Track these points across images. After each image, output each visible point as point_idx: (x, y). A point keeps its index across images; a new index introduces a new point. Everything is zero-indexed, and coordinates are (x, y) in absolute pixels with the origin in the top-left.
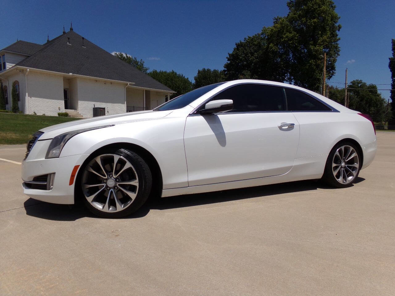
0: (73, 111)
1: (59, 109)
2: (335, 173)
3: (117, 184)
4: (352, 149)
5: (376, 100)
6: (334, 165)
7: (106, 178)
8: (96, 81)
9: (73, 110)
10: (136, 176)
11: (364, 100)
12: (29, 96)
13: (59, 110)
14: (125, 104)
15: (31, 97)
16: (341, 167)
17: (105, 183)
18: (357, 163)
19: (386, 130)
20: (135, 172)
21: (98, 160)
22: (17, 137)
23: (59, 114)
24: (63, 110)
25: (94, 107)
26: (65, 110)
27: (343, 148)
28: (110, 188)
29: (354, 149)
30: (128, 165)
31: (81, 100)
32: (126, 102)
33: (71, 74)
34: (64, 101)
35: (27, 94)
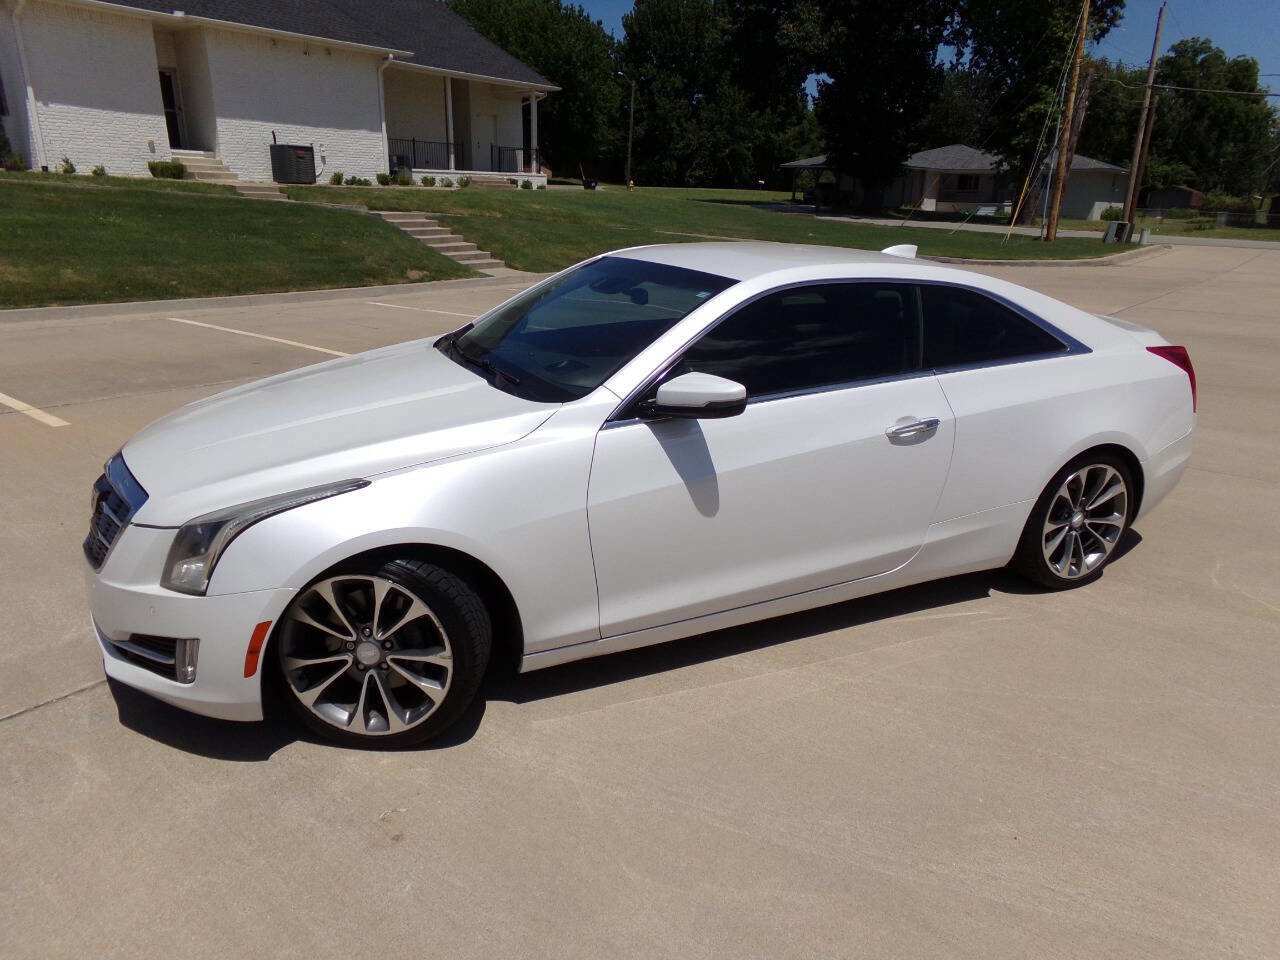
0: (200, 155)
1: (152, 147)
2: (1048, 551)
3: (388, 659)
4: (1111, 472)
5: (1247, 116)
6: (1049, 527)
7: (354, 638)
8: (274, 42)
9: (202, 152)
10: (443, 641)
11: (1207, 116)
12: (37, 98)
13: (153, 150)
14: (381, 130)
15: (46, 104)
16: (1071, 529)
17: (350, 651)
18: (1121, 513)
19: (1260, 226)
20: (441, 630)
21: (326, 590)
22: (24, 280)
23: (153, 168)
24: (167, 154)
25: (272, 142)
26: (173, 153)
27: (1083, 474)
28: (367, 668)
29: (1118, 474)
30: (418, 609)
31: (225, 117)
32: (384, 125)
33: (179, 14)
34: (165, 120)
35: (30, 91)
